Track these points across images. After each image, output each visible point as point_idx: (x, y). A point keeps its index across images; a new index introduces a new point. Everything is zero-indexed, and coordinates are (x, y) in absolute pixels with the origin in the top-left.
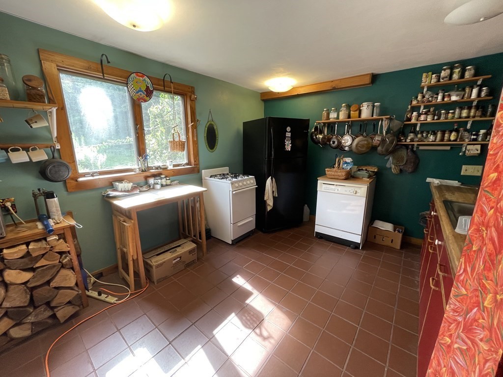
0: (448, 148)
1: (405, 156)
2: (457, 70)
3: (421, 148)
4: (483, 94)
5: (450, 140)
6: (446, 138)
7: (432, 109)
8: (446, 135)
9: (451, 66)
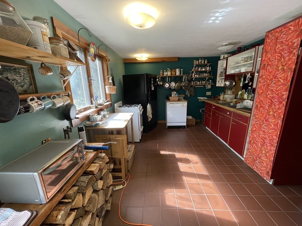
0: (203, 86)
1: (192, 90)
2: (203, 60)
3: (196, 87)
4: (210, 69)
5: (203, 84)
6: (202, 83)
7: (198, 73)
8: (202, 82)
9: (202, 58)
